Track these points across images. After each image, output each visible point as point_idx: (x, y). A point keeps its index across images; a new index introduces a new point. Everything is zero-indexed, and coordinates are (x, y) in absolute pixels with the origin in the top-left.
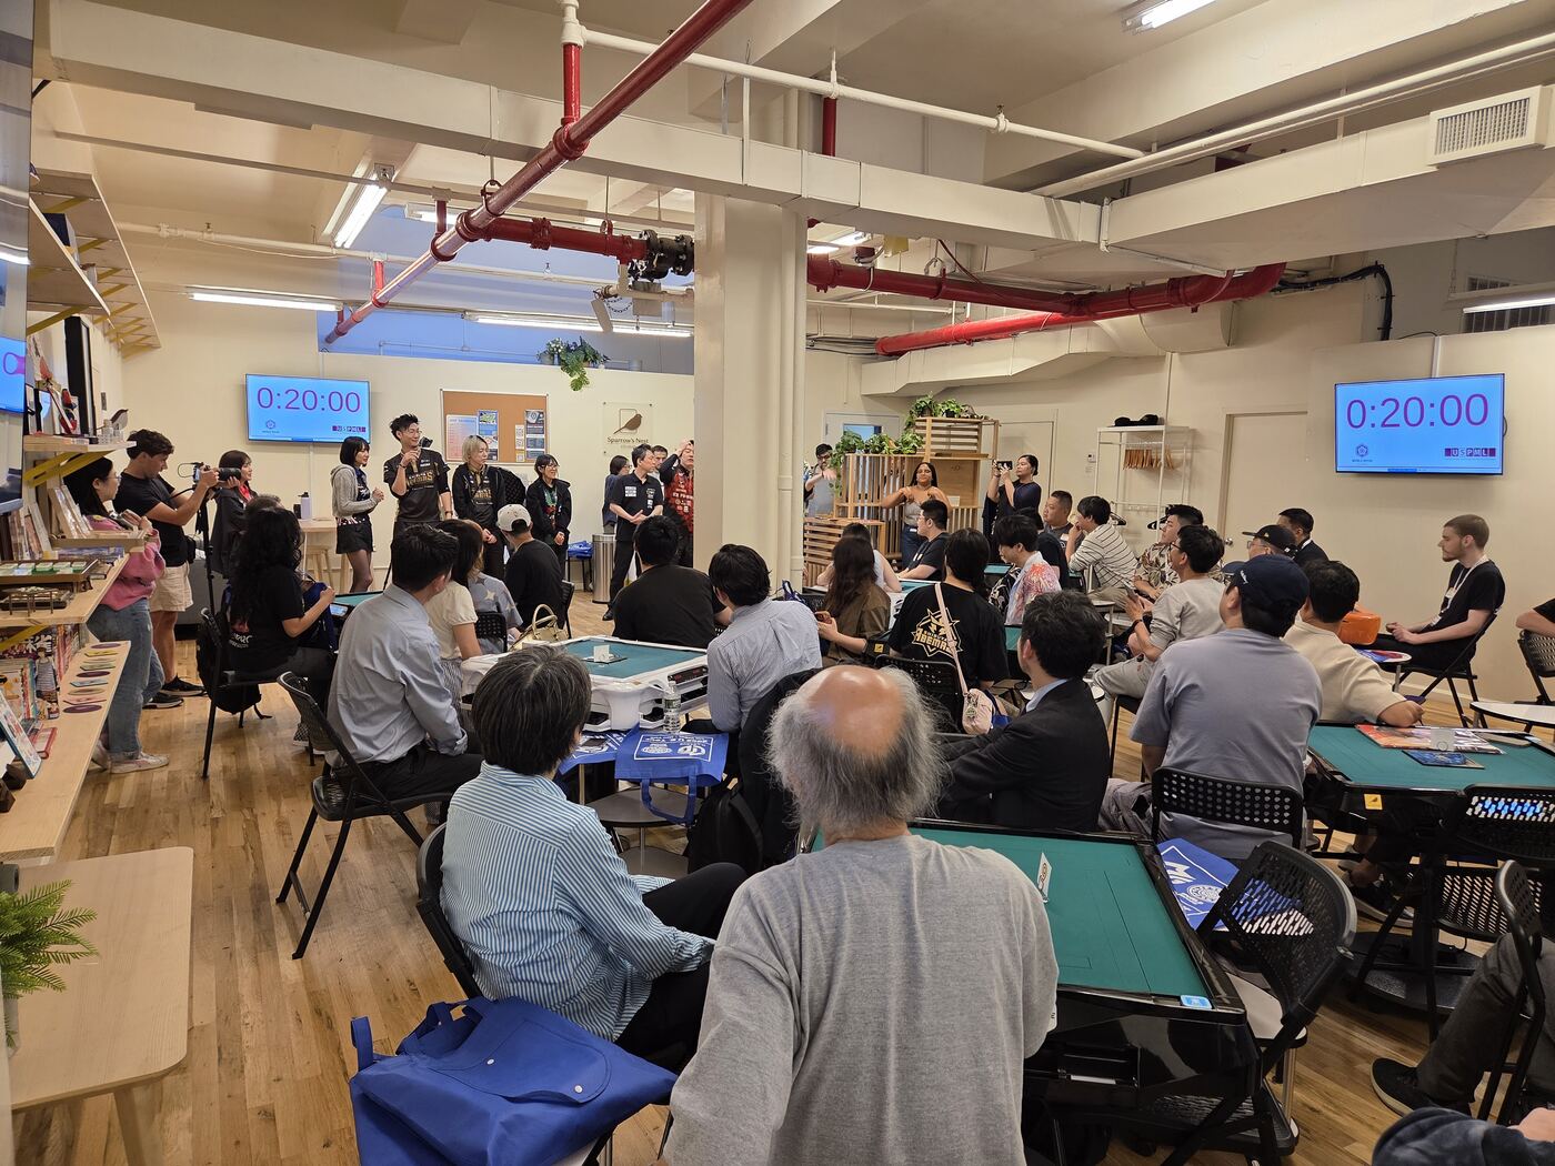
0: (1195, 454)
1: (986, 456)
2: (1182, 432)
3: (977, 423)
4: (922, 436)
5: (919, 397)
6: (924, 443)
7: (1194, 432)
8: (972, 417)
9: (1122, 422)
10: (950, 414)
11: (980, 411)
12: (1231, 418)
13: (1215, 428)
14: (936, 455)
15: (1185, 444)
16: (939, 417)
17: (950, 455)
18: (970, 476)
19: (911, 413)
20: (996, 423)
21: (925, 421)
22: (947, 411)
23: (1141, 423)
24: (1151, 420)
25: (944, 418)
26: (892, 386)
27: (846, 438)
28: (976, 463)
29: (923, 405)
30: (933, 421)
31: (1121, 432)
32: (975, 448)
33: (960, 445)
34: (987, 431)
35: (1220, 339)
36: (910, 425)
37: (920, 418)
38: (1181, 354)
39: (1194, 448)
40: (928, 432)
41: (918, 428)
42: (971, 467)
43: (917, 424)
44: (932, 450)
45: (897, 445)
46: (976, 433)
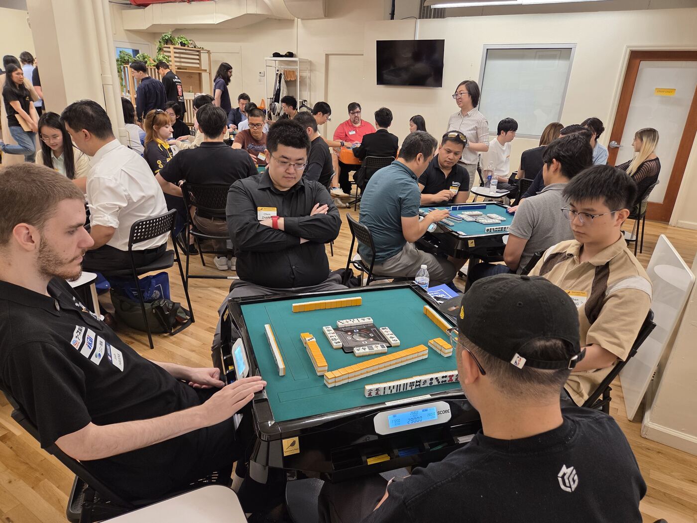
0: (312, 74)
1: (206, 70)
2: (306, 62)
3: (198, 51)
4: (169, 57)
5: (164, 33)
6: (170, 61)
7: (310, 62)
8: (195, 47)
9: (276, 55)
10: (183, 44)
11: (199, 44)
12: (327, 55)
13: (320, 61)
14: (178, 69)
15: (308, 69)
16: (177, 46)
17: (186, 69)
18: (198, 82)
19: (160, 42)
20: (209, 52)
21: (169, 48)
22: (181, 43)
23: (286, 56)
24: (290, 55)
25: (179, 46)
26: (144, 26)
27: (122, 55)
28: (200, 74)
29: (167, 38)
30: (175, 48)
31: (275, 60)
32: (198, 66)
33: (189, 63)
34: (204, 56)
35: (321, 12)
36: (160, 49)
37: (166, 46)
38: (302, 19)
39: (311, 71)
40: (172, 54)
41: (165, 52)
42: (197, 76)
43: (165, 49)
44: (176, 66)
45: (155, 61)
46: (198, 57)
